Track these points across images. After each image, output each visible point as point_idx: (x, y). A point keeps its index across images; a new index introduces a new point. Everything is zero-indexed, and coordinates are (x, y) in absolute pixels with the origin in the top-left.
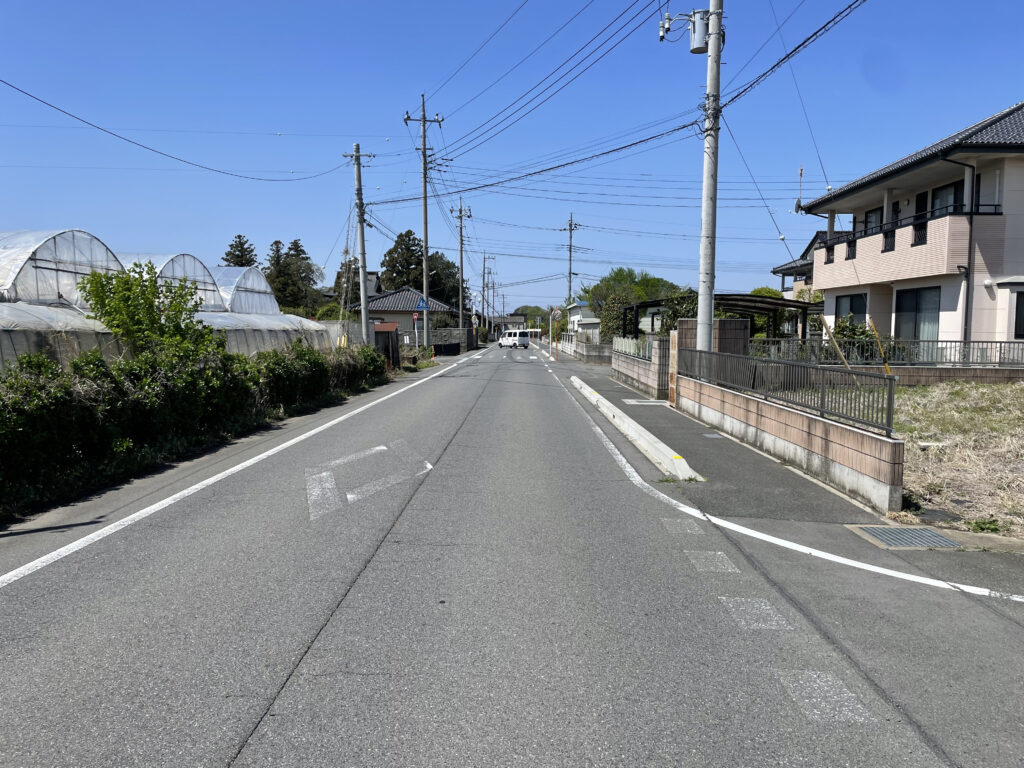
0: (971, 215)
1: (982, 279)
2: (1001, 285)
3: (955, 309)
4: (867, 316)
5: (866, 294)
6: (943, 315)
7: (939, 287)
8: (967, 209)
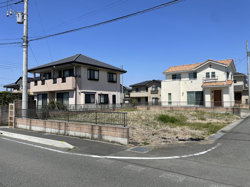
0: (76, 77)
1: (78, 91)
2: (82, 92)
3: (73, 97)
4: (48, 99)
5: (47, 94)
6: (70, 99)
7: (68, 93)
8: (75, 75)
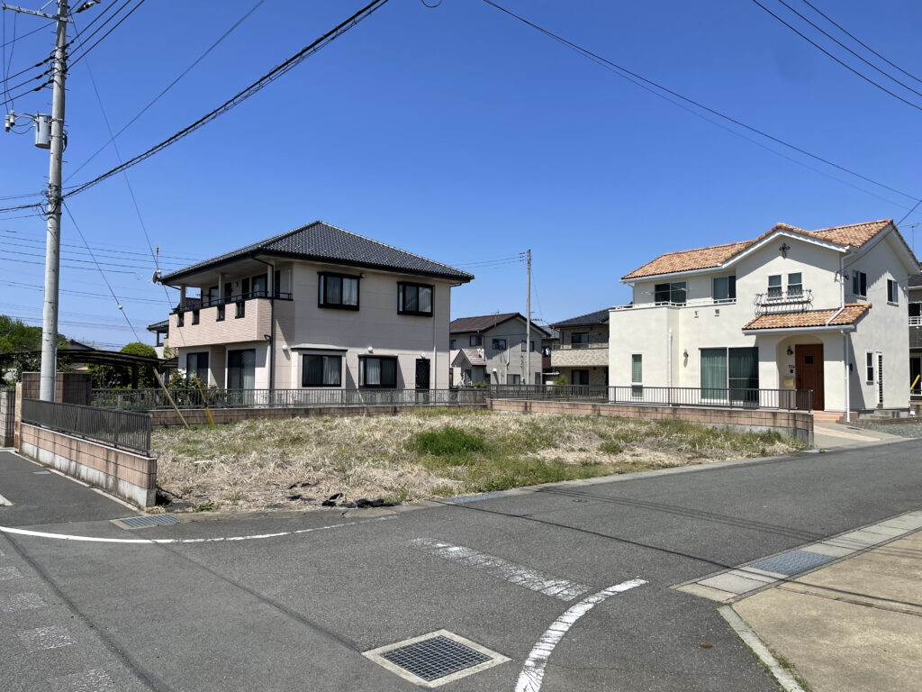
0: (272, 299)
1: (281, 345)
2: (293, 350)
3: (264, 366)
4: (209, 370)
5: (207, 353)
6: (257, 370)
7: (254, 350)
8: (270, 295)
